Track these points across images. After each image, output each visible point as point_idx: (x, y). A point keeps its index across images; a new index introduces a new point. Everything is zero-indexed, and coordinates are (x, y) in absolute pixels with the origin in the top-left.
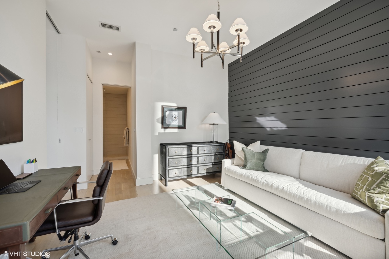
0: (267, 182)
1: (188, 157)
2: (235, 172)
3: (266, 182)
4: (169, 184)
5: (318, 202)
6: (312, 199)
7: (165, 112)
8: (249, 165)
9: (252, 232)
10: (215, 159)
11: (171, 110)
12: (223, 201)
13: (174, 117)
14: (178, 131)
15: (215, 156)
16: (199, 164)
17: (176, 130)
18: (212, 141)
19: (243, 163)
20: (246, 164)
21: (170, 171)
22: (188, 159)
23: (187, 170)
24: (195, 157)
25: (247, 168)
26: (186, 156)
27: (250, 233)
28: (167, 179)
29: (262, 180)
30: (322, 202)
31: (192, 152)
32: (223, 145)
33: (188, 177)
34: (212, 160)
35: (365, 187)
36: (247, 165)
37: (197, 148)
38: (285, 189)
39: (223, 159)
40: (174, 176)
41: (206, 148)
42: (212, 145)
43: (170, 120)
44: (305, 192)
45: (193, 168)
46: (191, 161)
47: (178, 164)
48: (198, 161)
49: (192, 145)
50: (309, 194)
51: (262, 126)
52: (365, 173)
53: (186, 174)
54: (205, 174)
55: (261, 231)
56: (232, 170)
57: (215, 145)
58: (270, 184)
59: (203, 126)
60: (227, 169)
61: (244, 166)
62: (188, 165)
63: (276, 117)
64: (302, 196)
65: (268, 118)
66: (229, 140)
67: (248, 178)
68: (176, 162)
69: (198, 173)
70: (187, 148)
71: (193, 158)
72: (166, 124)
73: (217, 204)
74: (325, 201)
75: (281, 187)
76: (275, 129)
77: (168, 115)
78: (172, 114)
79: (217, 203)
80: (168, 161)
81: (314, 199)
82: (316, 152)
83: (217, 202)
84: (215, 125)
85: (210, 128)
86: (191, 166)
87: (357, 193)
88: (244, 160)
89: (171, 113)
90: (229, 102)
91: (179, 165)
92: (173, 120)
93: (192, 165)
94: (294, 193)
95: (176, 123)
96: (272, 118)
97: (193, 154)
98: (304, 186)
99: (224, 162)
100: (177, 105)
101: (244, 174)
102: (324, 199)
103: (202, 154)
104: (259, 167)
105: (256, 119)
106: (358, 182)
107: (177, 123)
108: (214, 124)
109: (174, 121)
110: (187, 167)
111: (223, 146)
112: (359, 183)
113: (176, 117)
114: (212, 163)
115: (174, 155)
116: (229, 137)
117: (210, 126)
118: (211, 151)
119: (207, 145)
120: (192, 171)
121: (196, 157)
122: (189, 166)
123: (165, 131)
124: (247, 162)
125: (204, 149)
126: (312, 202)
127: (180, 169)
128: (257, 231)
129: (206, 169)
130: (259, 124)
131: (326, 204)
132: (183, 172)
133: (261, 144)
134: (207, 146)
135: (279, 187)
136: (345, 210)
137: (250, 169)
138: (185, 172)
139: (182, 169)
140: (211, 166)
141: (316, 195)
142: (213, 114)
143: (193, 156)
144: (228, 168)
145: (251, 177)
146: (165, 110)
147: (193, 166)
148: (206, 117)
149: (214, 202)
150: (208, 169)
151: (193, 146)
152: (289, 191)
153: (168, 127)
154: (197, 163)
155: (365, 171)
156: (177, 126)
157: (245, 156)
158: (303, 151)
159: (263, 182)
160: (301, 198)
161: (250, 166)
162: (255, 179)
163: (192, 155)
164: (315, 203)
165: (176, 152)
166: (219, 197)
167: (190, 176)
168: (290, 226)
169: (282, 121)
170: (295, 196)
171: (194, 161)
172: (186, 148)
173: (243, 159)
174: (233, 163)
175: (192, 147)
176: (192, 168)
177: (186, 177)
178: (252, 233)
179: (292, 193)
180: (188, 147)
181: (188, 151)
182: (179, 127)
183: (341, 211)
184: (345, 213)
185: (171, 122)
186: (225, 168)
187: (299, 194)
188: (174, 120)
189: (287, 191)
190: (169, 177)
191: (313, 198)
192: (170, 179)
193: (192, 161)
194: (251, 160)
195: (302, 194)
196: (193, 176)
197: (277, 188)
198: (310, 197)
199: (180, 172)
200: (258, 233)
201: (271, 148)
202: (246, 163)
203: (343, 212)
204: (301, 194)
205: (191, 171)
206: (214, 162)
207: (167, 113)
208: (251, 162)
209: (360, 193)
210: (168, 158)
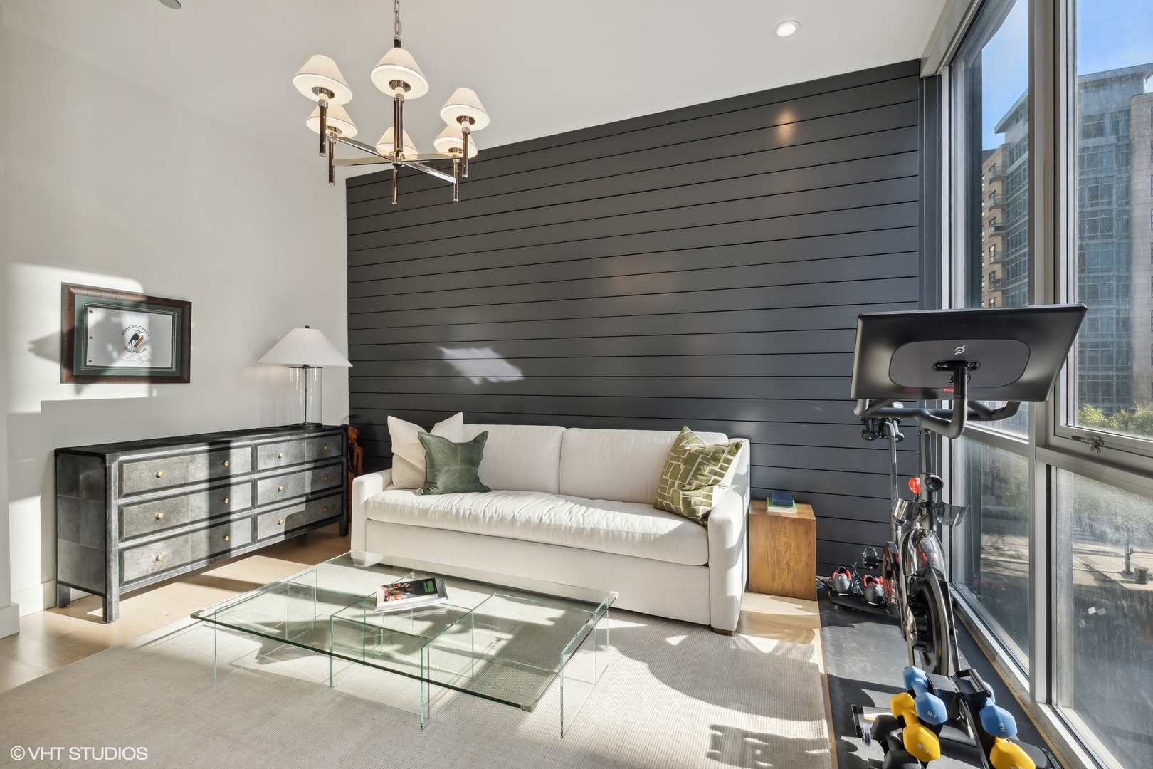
0: (500, 516)
1: (210, 489)
2: (403, 507)
3: (497, 515)
4: (122, 609)
5: (612, 531)
6: (601, 527)
7: (84, 312)
8: (441, 481)
9: (488, 647)
10: (314, 482)
11: (115, 303)
12: (409, 590)
13: (129, 335)
14: (150, 392)
15: (316, 471)
16: (260, 506)
17: (139, 391)
18: (301, 421)
19: (421, 479)
20: (435, 480)
21: (127, 554)
22: (211, 498)
23: (210, 538)
24: (241, 486)
25: (438, 489)
26: (205, 486)
27: (485, 652)
28: (115, 590)
29: (486, 513)
30: (620, 528)
31: (228, 469)
32: (342, 434)
33: (210, 562)
34: (306, 485)
35: (677, 483)
36: (437, 481)
37: (249, 450)
38: (544, 520)
39: (357, 475)
40: (150, 572)
41: (282, 450)
42: (307, 435)
43: (110, 347)
44: (586, 515)
45: (233, 525)
46: (226, 501)
47: (167, 519)
48: (254, 497)
49: (229, 442)
50: (594, 519)
51: (459, 372)
52: (673, 458)
53: (203, 551)
54: (282, 538)
55: (509, 636)
56: (393, 502)
57: (312, 435)
58: (509, 517)
59: (260, 372)
60: (374, 505)
61: (427, 487)
62: (210, 518)
63: (495, 350)
64: (582, 526)
65: (475, 352)
66: (351, 417)
67: (445, 515)
68: (161, 515)
69: (254, 539)
70: (209, 456)
71: (234, 489)
72: (88, 364)
73: (395, 602)
74: (623, 524)
75: (535, 520)
76: (493, 380)
77: (99, 325)
78: (120, 325)
79: (396, 599)
80: (121, 514)
81: (605, 527)
82: (587, 430)
83: (391, 597)
84: (308, 369)
85: (292, 379)
86: (225, 519)
87: (665, 498)
88: (424, 470)
89: (115, 320)
90: (350, 298)
91: (174, 523)
92: (126, 348)
93: (229, 514)
94: (564, 524)
95: (138, 360)
96: (487, 352)
97: (233, 472)
98: (578, 506)
99: (361, 483)
100: (144, 290)
101: (432, 508)
102: (621, 521)
103: (268, 470)
104: (469, 482)
105: (442, 353)
106: (664, 477)
107: (145, 359)
108: (306, 366)
109: (129, 354)
110: (210, 527)
111: (339, 437)
112: (667, 478)
113: (141, 335)
114: (307, 495)
115: (150, 487)
116: (351, 408)
117: (291, 374)
118: (303, 457)
119: (289, 438)
120: (230, 537)
121: (248, 481)
122: (219, 519)
123: (78, 392)
124: (437, 473)
125: (278, 453)
126: (602, 532)
127: (179, 538)
128: (499, 640)
129: (283, 521)
130: (450, 367)
131: (626, 529)
132: (193, 547)
133: (465, 422)
134: (288, 441)
135: (532, 520)
136: (655, 532)
137: (445, 492)
138: (200, 544)
139: (186, 536)
140: (302, 508)
141: (605, 518)
142: (300, 333)
143: (233, 480)
144: (377, 500)
145: (454, 510)
146: (79, 303)
147: (233, 517)
148: (273, 343)
149: (386, 600)
150: (290, 518)
151: (232, 445)
152: (553, 522)
153: (96, 376)
154: (249, 505)
155: (672, 454)
156: (144, 374)
157: (429, 457)
158: (562, 429)
159: (491, 517)
160: (580, 532)
161: (447, 483)
162: (468, 512)
163: (229, 477)
164: (607, 532)
165: (160, 474)
166: (392, 585)
167: (219, 555)
168: (559, 604)
169: (510, 359)
170: (568, 531)
171: (239, 499)
172: (206, 455)
173: (422, 466)
174: (389, 484)
175: (229, 448)
176: (229, 527)
177: (202, 564)
178: (489, 649)
179: (561, 526)
180: (210, 451)
181: (212, 465)
182: (155, 377)
183: (650, 535)
184: (657, 536)
185: (115, 355)
186: (367, 502)
187: (574, 525)
188: (129, 347)
189: (549, 525)
190: (126, 579)
191: (603, 526)
192: (129, 589)
193: (229, 501)
194: (448, 465)
195: (581, 521)
196: (235, 554)
197: (527, 523)
198: (596, 525)
199: (175, 553)
200: (502, 643)
201: (492, 429)
202: (435, 476)
203: (652, 537)
204: (578, 522)
205: (227, 539)
206: (312, 493)
207: (94, 317)
208: (448, 471)
209: (670, 496)
210: (116, 502)
